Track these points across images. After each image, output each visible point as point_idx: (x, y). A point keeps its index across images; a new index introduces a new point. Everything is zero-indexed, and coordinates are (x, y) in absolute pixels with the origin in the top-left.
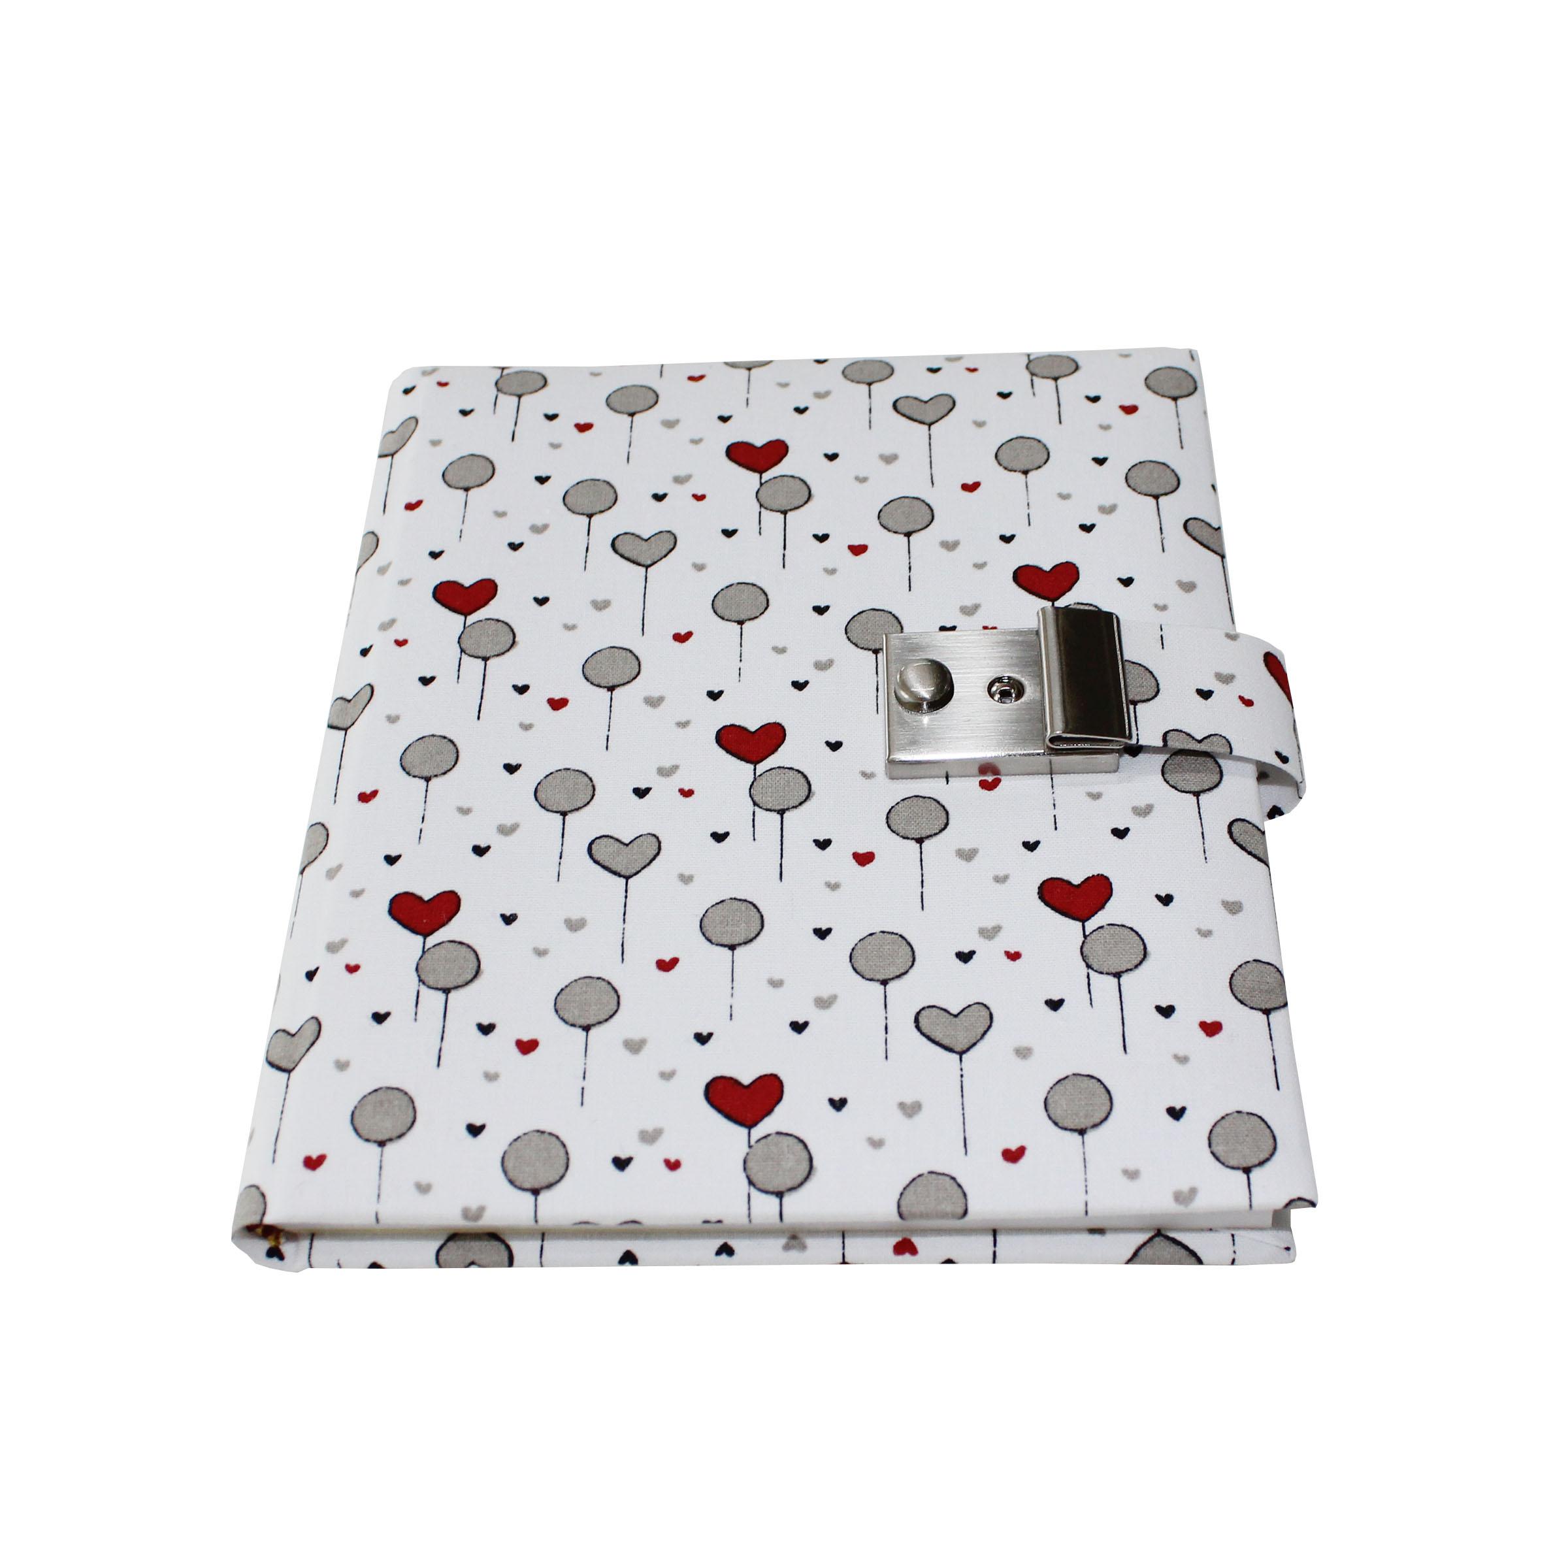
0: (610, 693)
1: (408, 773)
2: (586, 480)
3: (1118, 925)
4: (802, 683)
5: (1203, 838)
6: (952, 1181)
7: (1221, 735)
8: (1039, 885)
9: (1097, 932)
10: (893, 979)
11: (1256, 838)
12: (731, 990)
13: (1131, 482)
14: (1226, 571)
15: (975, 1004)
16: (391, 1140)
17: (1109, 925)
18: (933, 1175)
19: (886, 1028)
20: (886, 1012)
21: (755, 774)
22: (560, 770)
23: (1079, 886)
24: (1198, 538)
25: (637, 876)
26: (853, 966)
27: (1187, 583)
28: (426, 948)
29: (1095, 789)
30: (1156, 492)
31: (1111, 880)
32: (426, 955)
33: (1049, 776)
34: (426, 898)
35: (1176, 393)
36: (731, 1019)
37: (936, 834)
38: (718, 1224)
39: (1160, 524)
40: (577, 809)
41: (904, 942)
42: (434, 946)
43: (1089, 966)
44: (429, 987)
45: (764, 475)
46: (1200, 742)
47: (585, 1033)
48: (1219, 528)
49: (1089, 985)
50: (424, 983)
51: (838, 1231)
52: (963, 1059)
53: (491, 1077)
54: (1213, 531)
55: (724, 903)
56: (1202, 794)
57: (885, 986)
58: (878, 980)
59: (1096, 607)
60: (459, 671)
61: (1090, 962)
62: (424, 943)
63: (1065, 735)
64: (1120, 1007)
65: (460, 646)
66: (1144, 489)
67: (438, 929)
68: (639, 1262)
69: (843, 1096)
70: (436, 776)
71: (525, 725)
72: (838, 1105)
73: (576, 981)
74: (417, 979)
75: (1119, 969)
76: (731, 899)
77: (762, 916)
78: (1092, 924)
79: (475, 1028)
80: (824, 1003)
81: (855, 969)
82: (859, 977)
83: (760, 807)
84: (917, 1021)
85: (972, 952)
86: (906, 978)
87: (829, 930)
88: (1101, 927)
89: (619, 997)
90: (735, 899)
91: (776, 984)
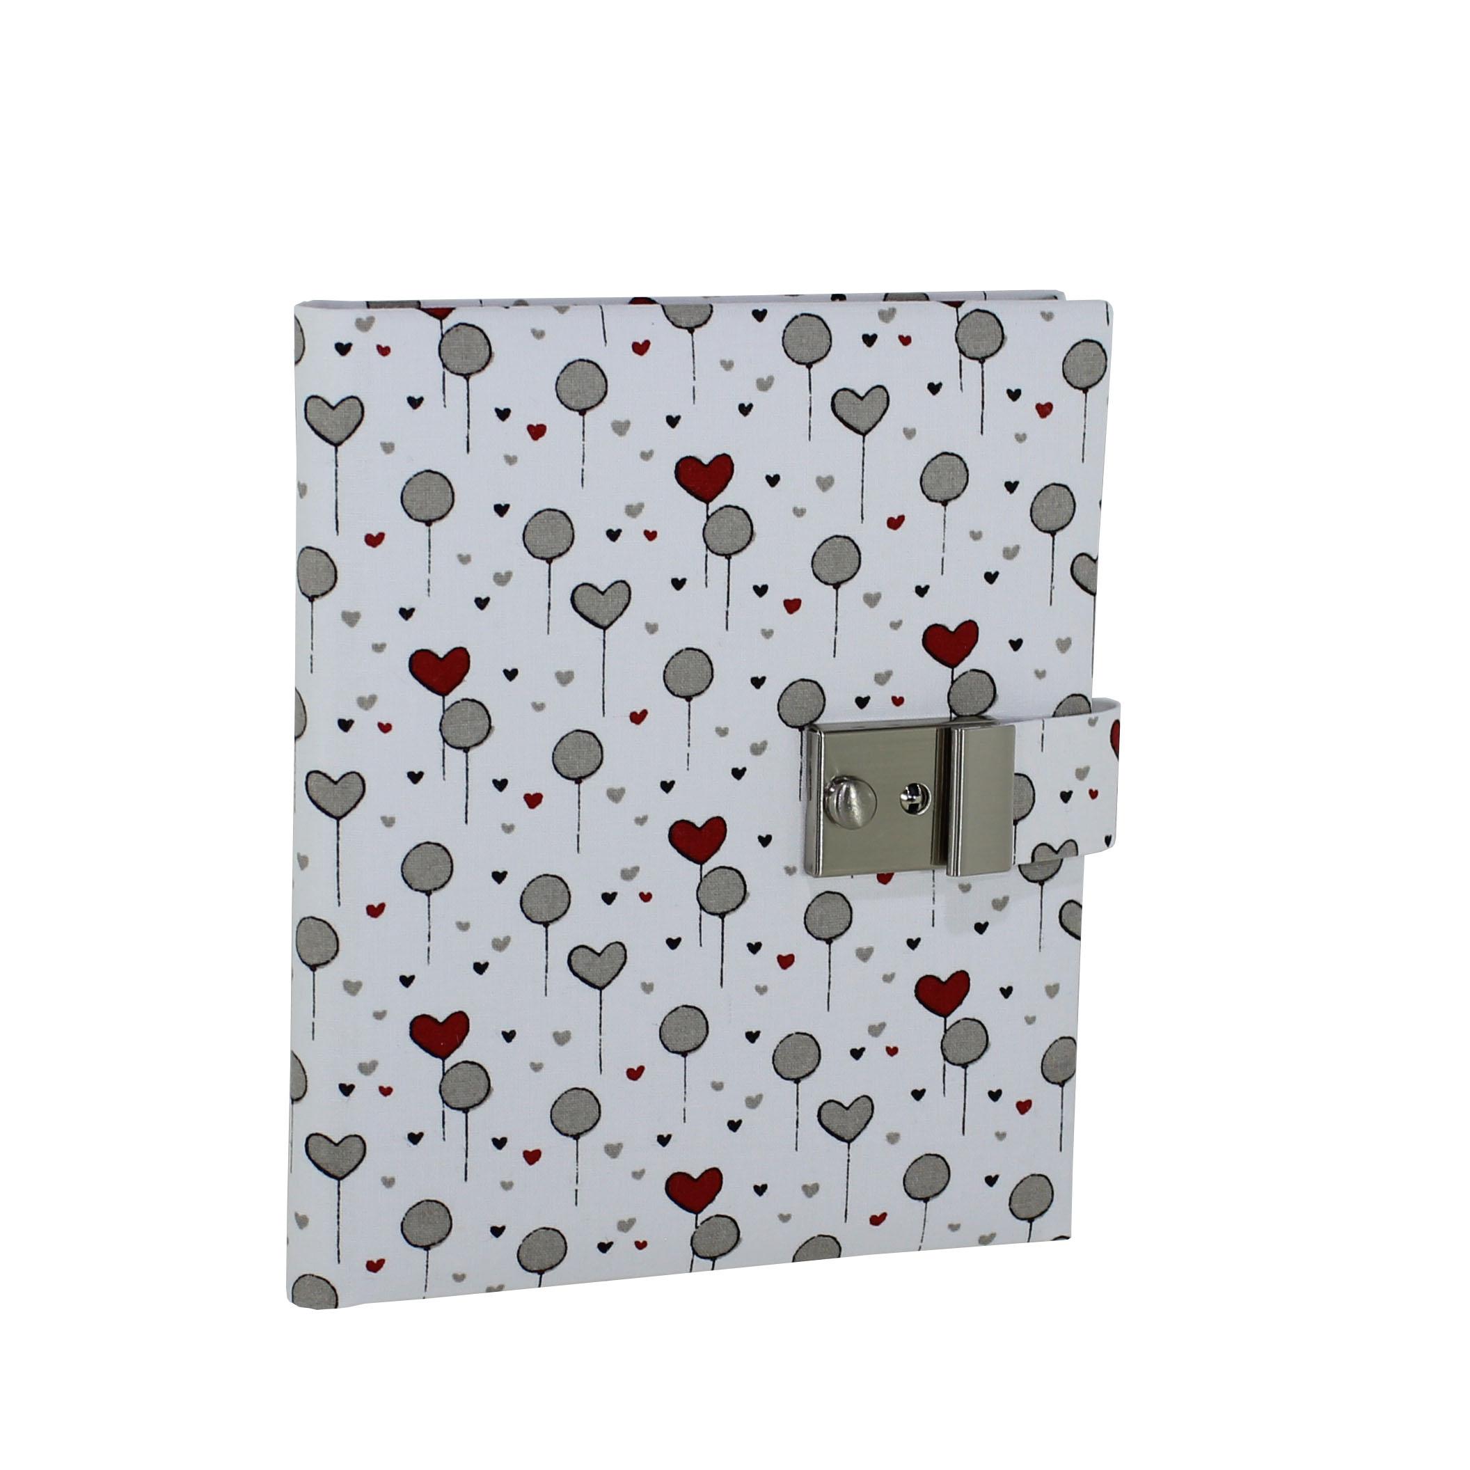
0: (577, 786)
1: (410, 886)
2: (544, 510)
4: (741, 771)
5: (1041, 927)
6: (833, 1240)
7: (1073, 841)
9: (955, 1027)
10: (803, 1077)
11: (1075, 914)
12: (684, 1094)
13: (1033, 515)
14: (1095, 611)
15: (862, 1097)
16: (434, 1244)
17: (964, 1019)
20: (798, 1109)
21: (701, 874)
22: (540, 876)
23: (945, 983)
24: (1079, 579)
25: (609, 986)
27: (1064, 640)
28: (446, 1069)
29: (966, 881)
30: (1053, 527)
31: (970, 976)
32: (446, 1077)
34: (441, 1020)
35: (1086, 384)
36: (685, 1122)
37: (841, 933)
39: (1053, 570)
40: (557, 919)
41: (813, 1042)
42: (451, 1068)
43: (946, 1059)
45: (710, 504)
47: (575, 1142)
48: (1096, 558)
49: (944, 1075)
50: (447, 1105)
52: (851, 1146)
53: (507, 1186)
54: (1092, 564)
55: (678, 1010)
56: (1045, 882)
58: (792, 1079)
59: (986, 672)
60: (443, 766)
61: (947, 1054)
62: (443, 1065)
64: (964, 1091)
65: (442, 734)
66: (1044, 524)
69: (764, 1183)
70: (435, 889)
71: (507, 826)
72: (760, 1189)
73: (566, 1093)
74: (441, 1100)
75: (967, 1060)
76: (683, 1006)
77: (707, 1022)
78: (951, 1019)
79: (491, 1143)
80: (753, 1102)
81: (776, 1070)
82: (778, 1077)
83: (705, 911)
84: (819, 1115)
85: (863, 1049)
86: (813, 1075)
87: (758, 1033)
88: (958, 1022)
89: (599, 1106)
90: (686, 1006)
91: (718, 1087)
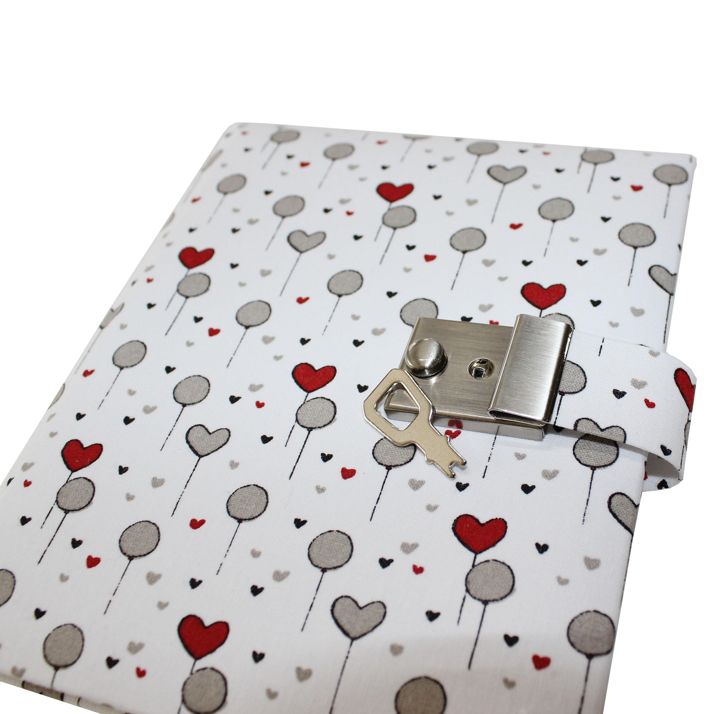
0: (245, 330)
1: (114, 363)
2: (292, 197)
3: (500, 562)
4: (360, 342)
5: (587, 504)
7: (621, 428)
8: (455, 518)
9: (483, 564)
10: (331, 569)
11: (628, 510)
12: (226, 551)
13: (622, 236)
14: (670, 306)
15: (377, 602)
17: (493, 560)
19: (312, 606)
20: (316, 594)
21: (305, 399)
22: (195, 376)
23: (484, 524)
24: (656, 279)
25: (207, 456)
26: (309, 552)
27: (638, 310)
28: (70, 479)
29: (521, 451)
30: (636, 244)
31: (508, 525)
32: (67, 485)
33: (495, 436)
34: (85, 446)
35: (670, 181)
36: (217, 574)
37: (401, 465)
39: (633, 266)
40: (193, 404)
41: (349, 542)
42: (74, 479)
43: (467, 591)
44: (59, 507)
45: (393, 204)
46: (602, 430)
47: (128, 561)
48: (675, 274)
49: (462, 605)
50: (57, 503)
52: (353, 644)
53: (63, 578)
54: (670, 276)
55: (249, 487)
56: (597, 469)
57: (323, 573)
58: (320, 568)
60: (169, 303)
61: (470, 587)
62: (70, 476)
64: (478, 629)
65: (178, 287)
66: (629, 241)
67: (81, 469)
69: (263, 652)
70: (127, 367)
71: (189, 343)
72: (258, 657)
73: (140, 522)
74: (55, 499)
75: (488, 598)
76: (254, 485)
77: (268, 502)
78: (482, 557)
79: (70, 541)
80: (279, 576)
81: (309, 555)
82: (309, 562)
83: (299, 423)
84: (333, 606)
85: (391, 561)
86: (340, 570)
87: (305, 522)
88: (487, 561)
89: (159, 540)
90: (257, 486)
91: (255, 554)
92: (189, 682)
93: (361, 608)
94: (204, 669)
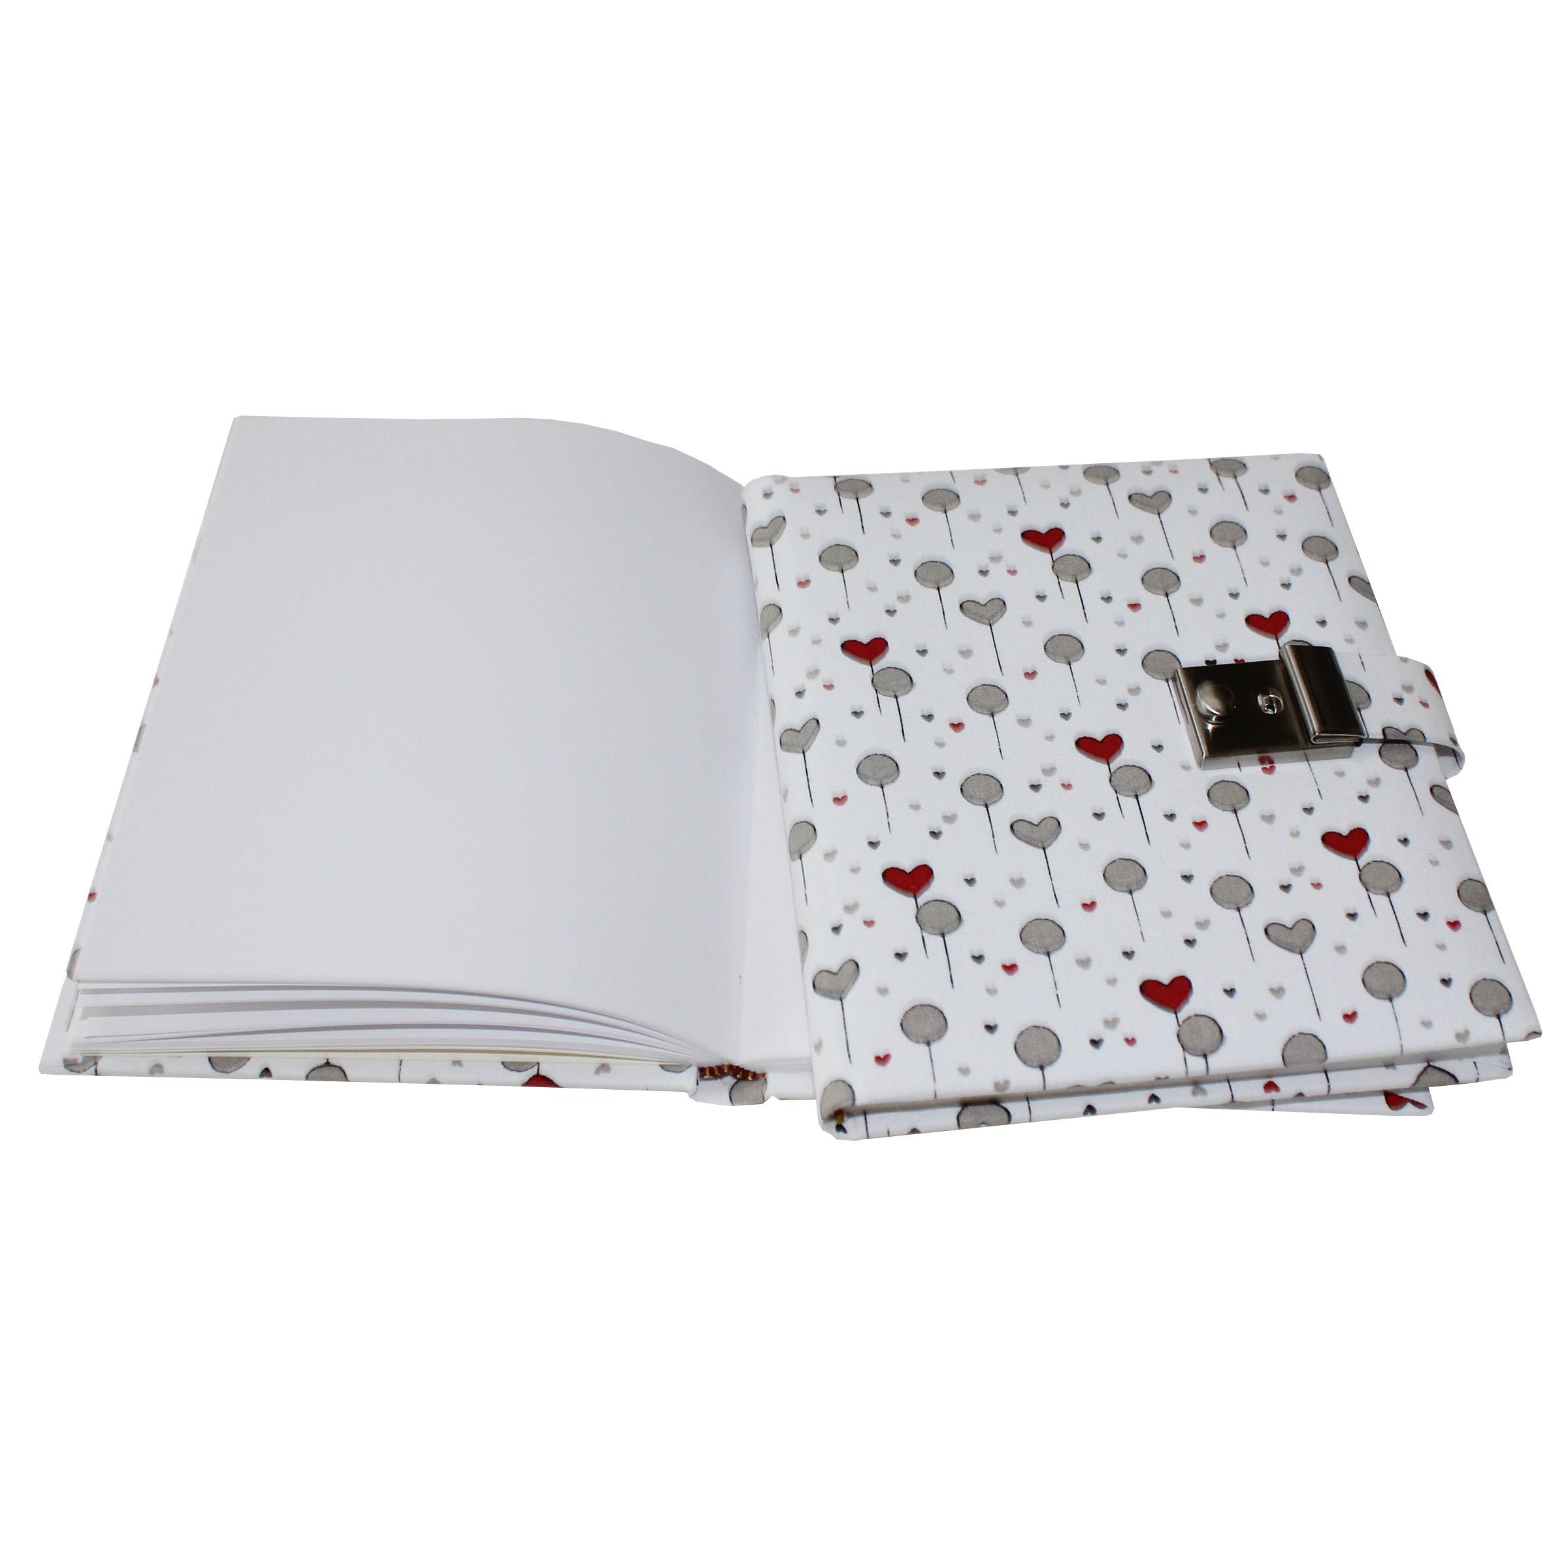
0: (992, 717)
1: (866, 782)
2: (928, 562)
3: (1379, 861)
6: (1314, 1038)
7: (1416, 729)
8: (1321, 836)
9: (1367, 867)
10: (1243, 907)
12: (1137, 920)
15: (1301, 920)
16: (933, 1040)
17: (1373, 861)
18: (1302, 1035)
19: (1248, 938)
20: (1245, 930)
21: (1110, 771)
25: (1050, 846)
26: (1214, 900)
27: (1360, 622)
28: (919, 905)
29: (1339, 769)
31: (1366, 831)
32: (920, 910)
33: (1307, 762)
34: (908, 871)
35: (1319, 486)
36: (1143, 940)
38: (1167, 1080)
40: (994, 802)
41: (1244, 881)
42: (924, 904)
43: (1368, 890)
44: (930, 933)
45: (1053, 553)
46: (1405, 734)
47: (1047, 957)
48: (1368, 581)
49: (1370, 902)
50: (925, 931)
51: (1225, 1080)
53: (991, 992)
54: (1365, 583)
55: (1115, 862)
56: (1409, 768)
57: (1239, 911)
58: (1233, 908)
59: (1307, 643)
60: (879, 706)
61: (1368, 887)
62: (916, 901)
63: (1322, 735)
64: (1394, 916)
65: (874, 687)
67: (922, 892)
68: (1097, 1112)
69: (1232, 986)
70: (887, 783)
71: (939, 743)
72: (1230, 992)
73: (1030, 922)
74: (919, 929)
75: (1387, 891)
76: (1120, 859)
77: (1144, 869)
78: (1362, 860)
79: (970, 958)
80: (1202, 925)
81: (1216, 901)
82: (1221, 905)
83: (1120, 794)
84: (1267, 933)
85: (1290, 885)
86: (1252, 904)
87: (1192, 876)
88: (1369, 863)
89: (1063, 931)
90: (1123, 859)
91: (1166, 914)
92: (1181, 1033)
93: (1291, 929)
94: (1189, 1018)
